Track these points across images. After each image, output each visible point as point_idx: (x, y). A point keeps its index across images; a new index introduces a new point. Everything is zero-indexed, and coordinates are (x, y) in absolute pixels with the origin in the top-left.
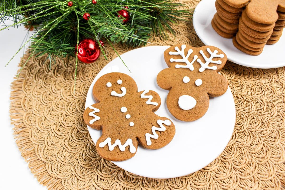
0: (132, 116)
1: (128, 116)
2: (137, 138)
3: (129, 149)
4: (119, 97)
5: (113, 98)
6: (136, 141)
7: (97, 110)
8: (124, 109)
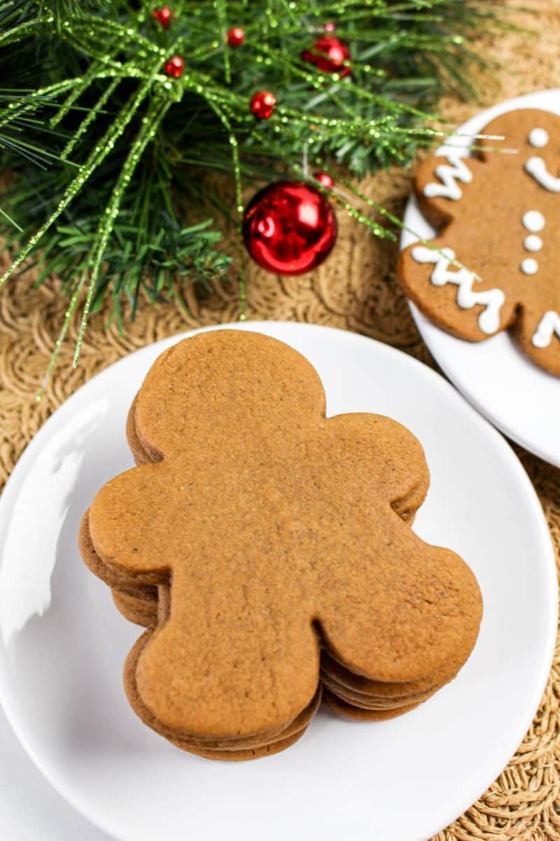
0: (545, 249)
1: (534, 243)
2: (519, 310)
3: (479, 314)
4: (541, 187)
5: (526, 179)
6: (510, 312)
7: (466, 175)
8: (534, 220)
